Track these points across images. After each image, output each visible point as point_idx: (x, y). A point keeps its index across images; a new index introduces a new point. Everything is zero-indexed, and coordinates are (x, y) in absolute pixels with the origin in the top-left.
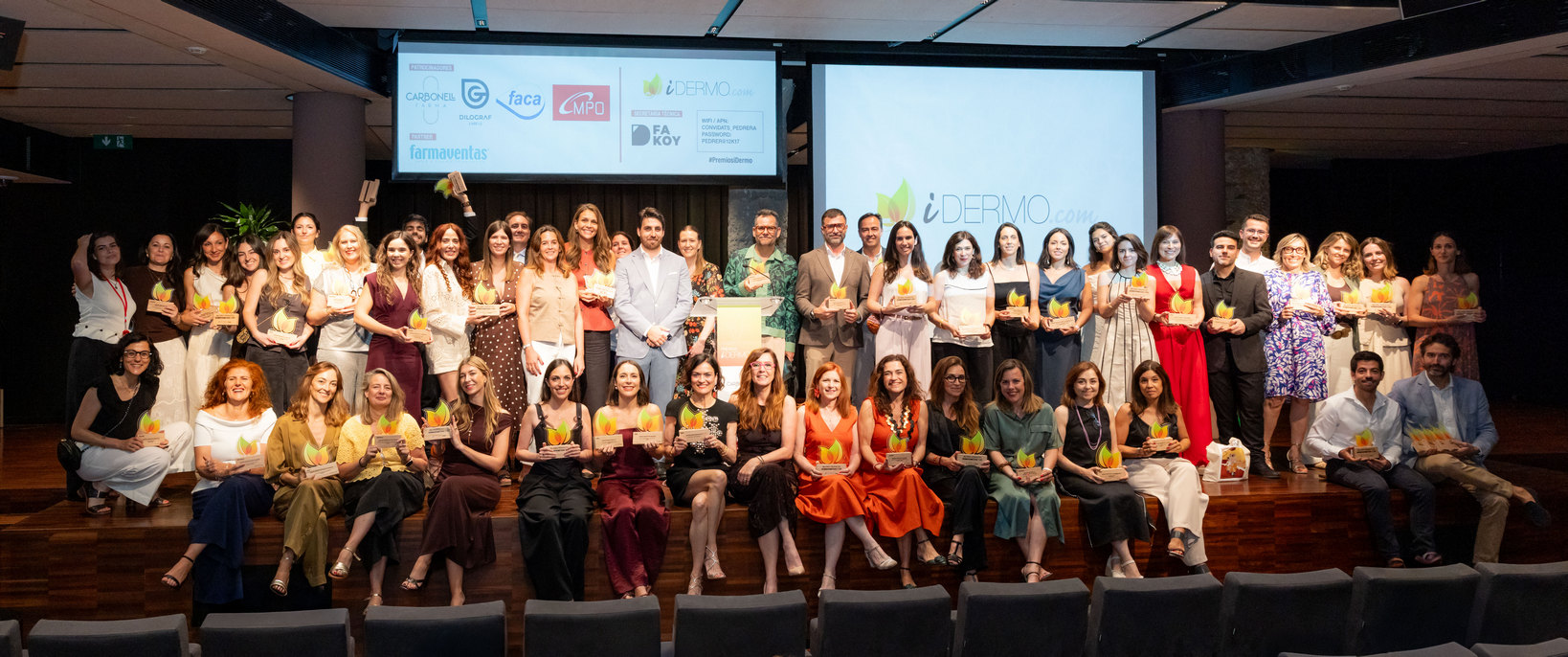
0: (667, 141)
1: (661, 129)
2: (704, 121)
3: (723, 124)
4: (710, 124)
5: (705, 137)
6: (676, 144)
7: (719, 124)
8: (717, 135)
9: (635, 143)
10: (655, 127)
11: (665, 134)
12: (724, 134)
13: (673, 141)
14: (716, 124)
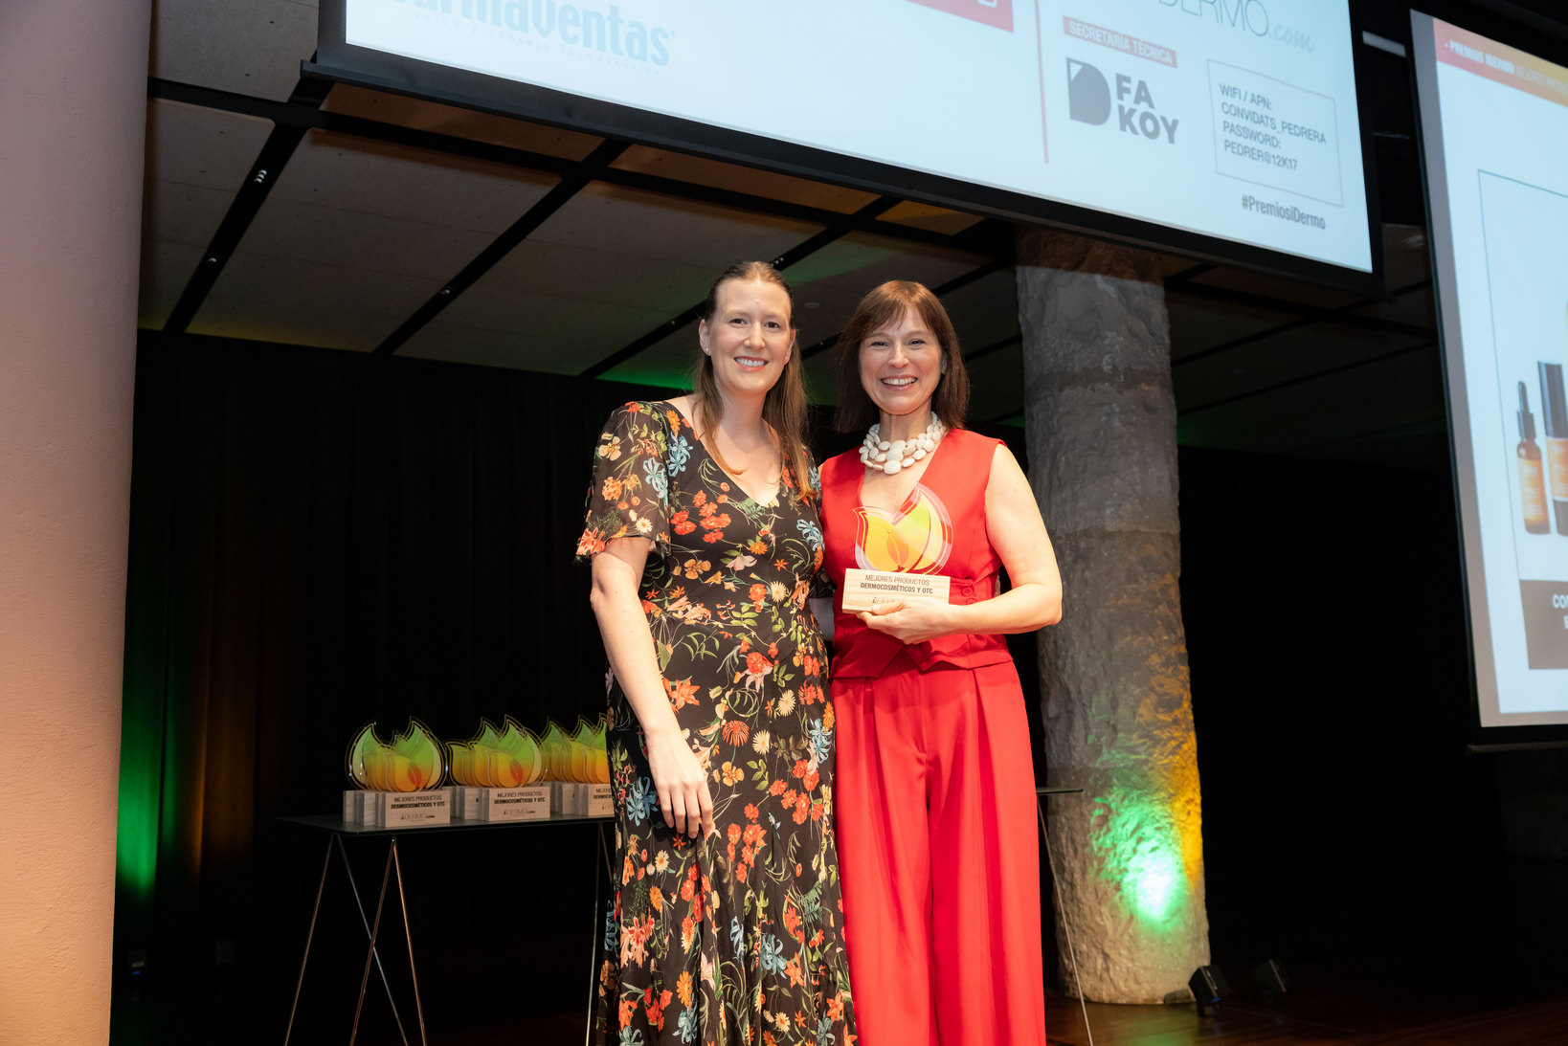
0: (1150, 125)
1: (1133, 87)
2: (1224, 90)
3: (1261, 110)
4: (1237, 102)
5: (1232, 137)
6: (1171, 140)
7: (1253, 107)
8: (1253, 136)
9: (1075, 115)
10: (1121, 79)
11: (1143, 107)
12: (1267, 139)
13: (1163, 133)
14: (1249, 106)
